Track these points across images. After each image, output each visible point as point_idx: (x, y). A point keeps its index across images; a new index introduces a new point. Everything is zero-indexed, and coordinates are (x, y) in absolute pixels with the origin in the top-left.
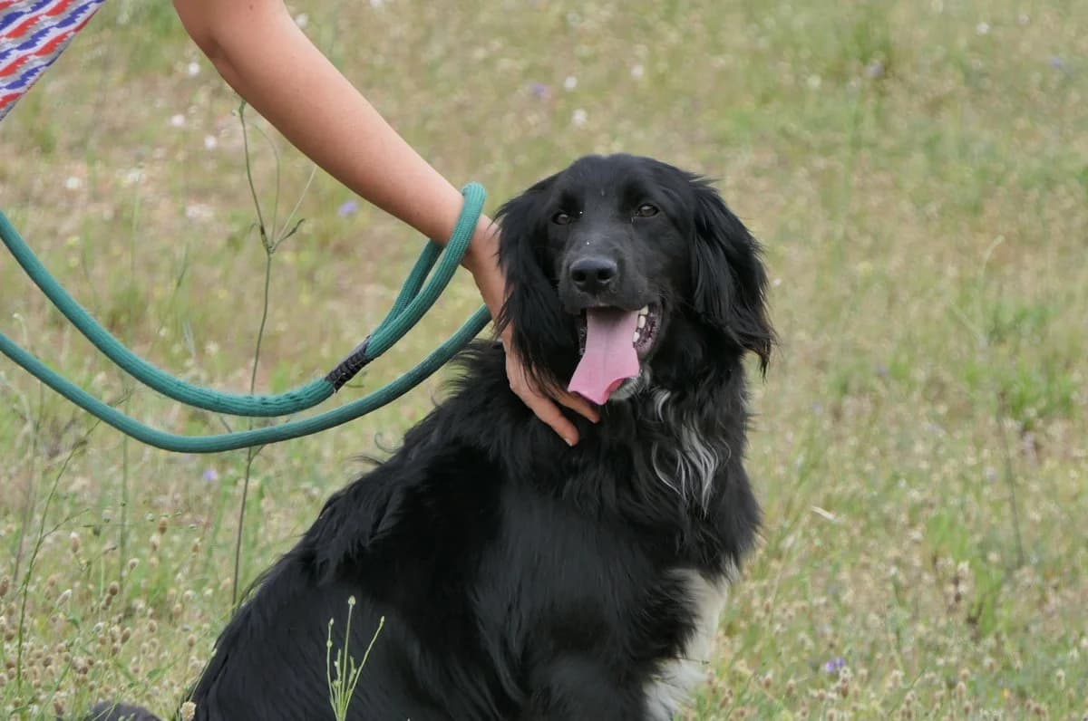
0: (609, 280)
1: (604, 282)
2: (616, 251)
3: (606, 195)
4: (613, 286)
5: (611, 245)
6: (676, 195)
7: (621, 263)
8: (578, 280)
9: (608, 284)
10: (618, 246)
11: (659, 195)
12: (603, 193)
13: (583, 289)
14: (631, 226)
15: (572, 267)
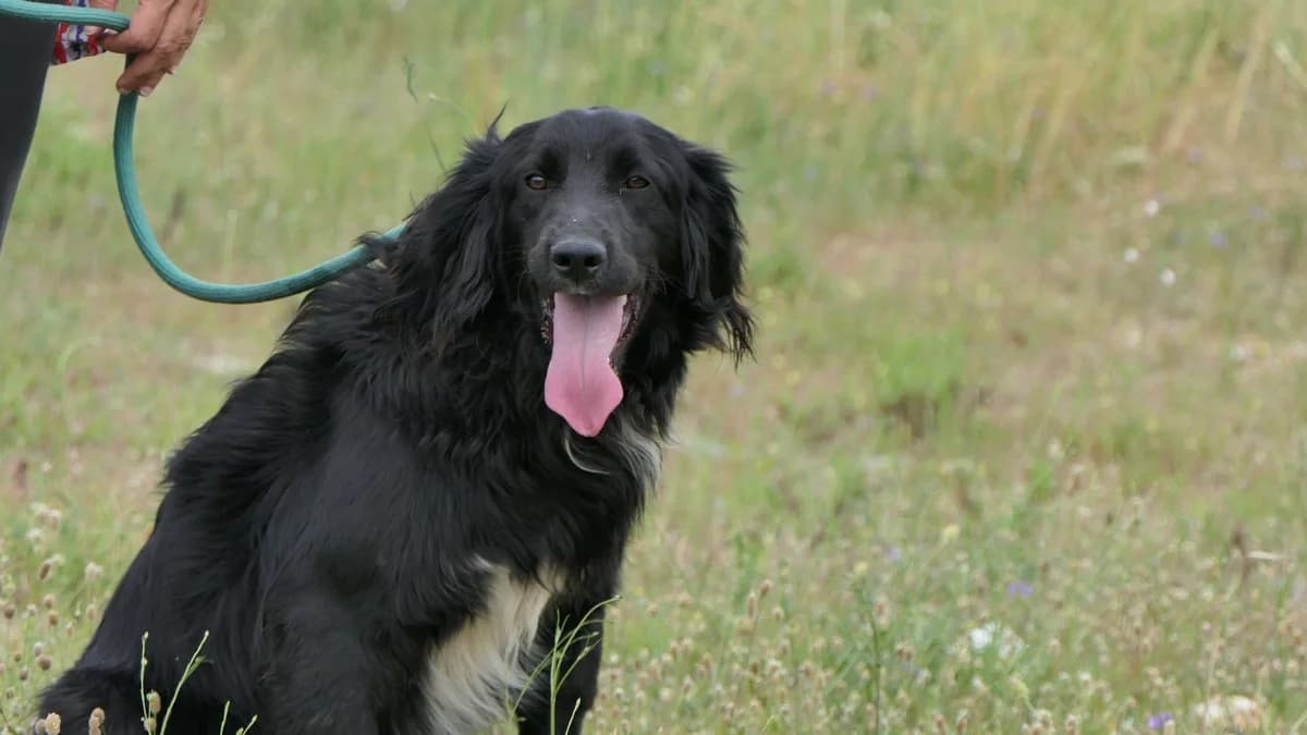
0: (596, 268)
1: (592, 269)
2: (605, 232)
3: (593, 159)
4: (600, 274)
5: (600, 225)
6: (670, 167)
7: (609, 246)
8: (561, 265)
9: (596, 271)
10: (606, 226)
11: (651, 165)
12: (589, 156)
13: (565, 274)
14: (619, 201)
15: (554, 248)
